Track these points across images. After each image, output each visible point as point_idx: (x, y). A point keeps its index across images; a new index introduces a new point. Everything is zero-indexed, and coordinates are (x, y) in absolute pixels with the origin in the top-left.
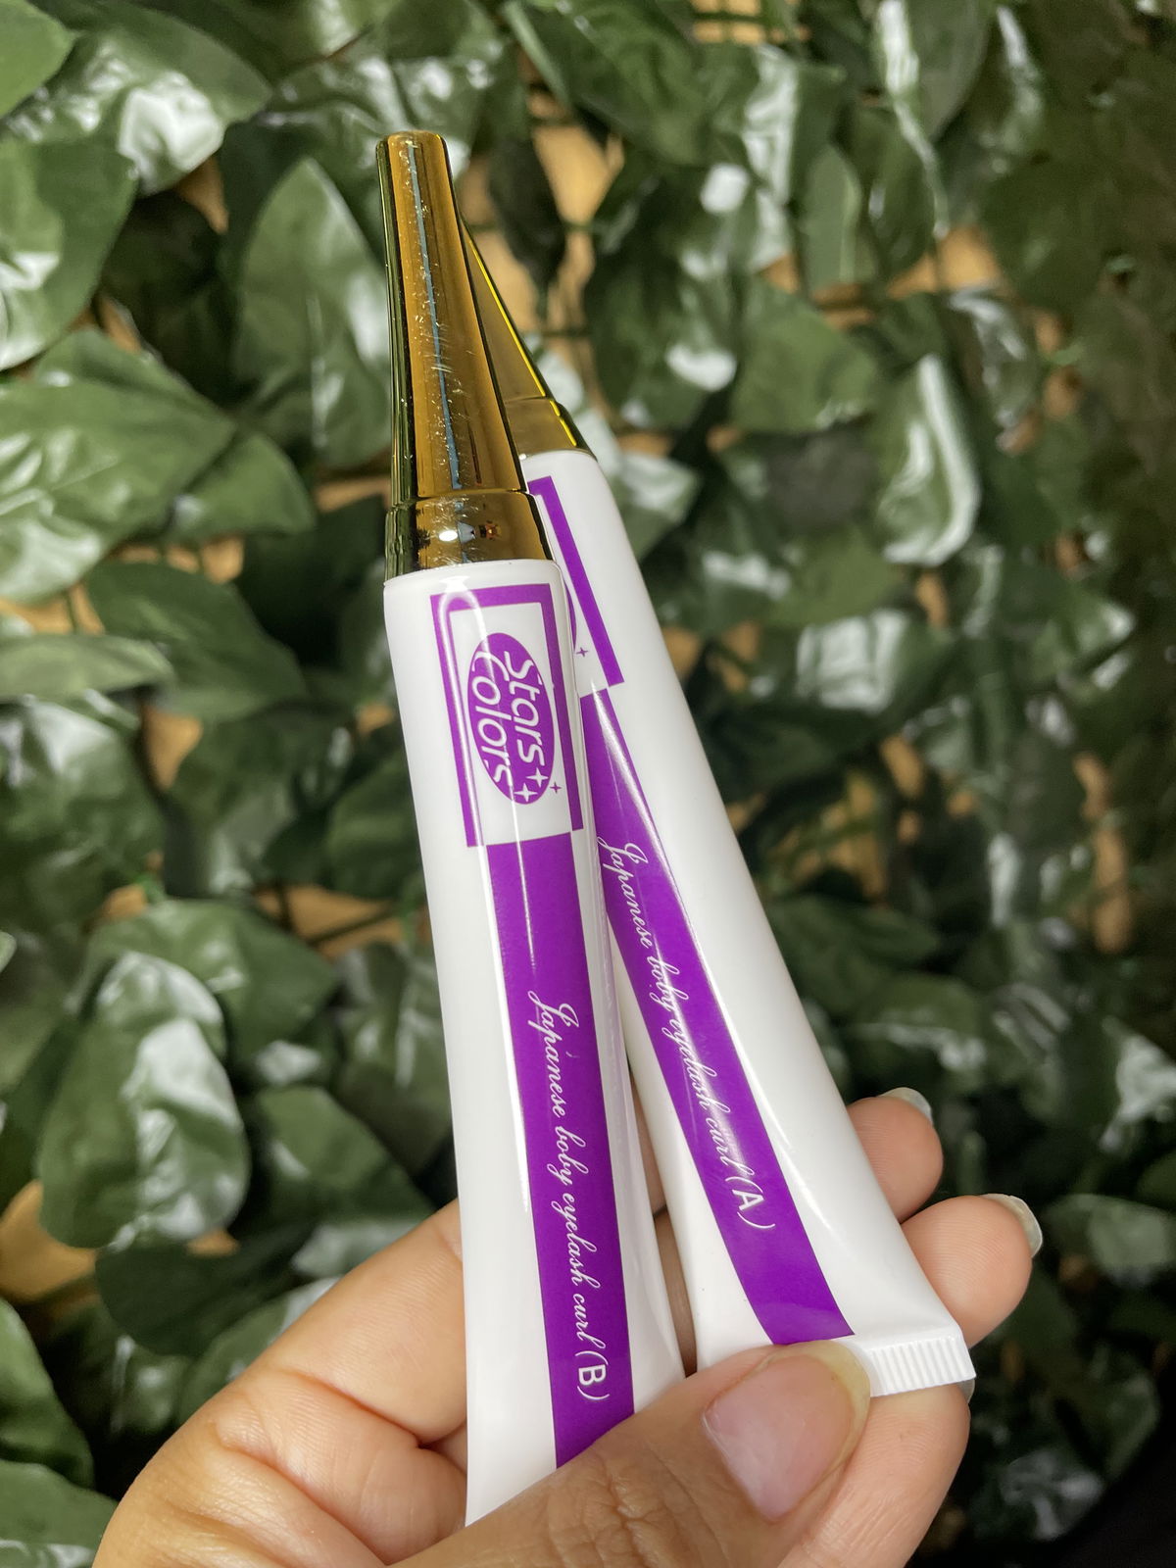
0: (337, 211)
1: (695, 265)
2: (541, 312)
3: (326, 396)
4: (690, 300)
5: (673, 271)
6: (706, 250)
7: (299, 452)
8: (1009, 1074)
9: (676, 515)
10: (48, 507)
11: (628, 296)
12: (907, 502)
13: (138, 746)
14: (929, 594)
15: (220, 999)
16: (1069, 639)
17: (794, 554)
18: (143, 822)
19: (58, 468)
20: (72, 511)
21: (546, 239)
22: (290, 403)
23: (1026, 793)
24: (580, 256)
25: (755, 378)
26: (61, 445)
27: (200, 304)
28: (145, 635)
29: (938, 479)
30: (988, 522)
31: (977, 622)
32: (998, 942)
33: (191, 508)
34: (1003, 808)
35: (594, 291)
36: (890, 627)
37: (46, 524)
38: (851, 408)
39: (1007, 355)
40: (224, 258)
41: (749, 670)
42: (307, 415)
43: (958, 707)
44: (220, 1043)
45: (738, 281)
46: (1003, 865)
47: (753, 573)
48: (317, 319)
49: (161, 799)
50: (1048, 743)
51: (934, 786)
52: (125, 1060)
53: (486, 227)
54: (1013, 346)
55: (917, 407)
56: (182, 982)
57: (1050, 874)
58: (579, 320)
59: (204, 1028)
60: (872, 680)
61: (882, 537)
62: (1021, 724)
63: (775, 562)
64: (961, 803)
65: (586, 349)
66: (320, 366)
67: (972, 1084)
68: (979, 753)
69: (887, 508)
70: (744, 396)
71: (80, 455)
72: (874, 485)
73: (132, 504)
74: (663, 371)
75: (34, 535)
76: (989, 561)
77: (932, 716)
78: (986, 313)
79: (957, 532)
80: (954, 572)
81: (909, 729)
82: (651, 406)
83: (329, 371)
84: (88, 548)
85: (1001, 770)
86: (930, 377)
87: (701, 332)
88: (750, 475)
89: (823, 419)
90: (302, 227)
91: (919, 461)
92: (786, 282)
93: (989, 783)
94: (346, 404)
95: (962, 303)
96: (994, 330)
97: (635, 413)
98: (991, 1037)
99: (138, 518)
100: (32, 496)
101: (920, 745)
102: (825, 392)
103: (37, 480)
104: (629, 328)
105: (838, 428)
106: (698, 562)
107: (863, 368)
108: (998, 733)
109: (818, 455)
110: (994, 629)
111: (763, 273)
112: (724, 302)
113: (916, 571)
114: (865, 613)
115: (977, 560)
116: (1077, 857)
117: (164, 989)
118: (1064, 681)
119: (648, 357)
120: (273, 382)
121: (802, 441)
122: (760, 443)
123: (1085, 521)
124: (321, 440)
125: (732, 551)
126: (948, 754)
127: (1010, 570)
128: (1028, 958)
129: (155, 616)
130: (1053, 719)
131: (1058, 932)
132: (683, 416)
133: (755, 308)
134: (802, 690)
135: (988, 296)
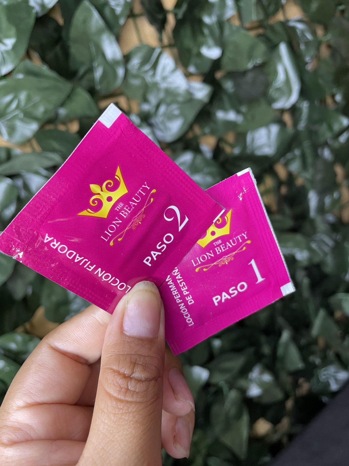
0: (96, 15)
1: (207, 20)
2: (161, 40)
3: (98, 73)
4: (206, 31)
5: (200, 22)
6: (210, 15)
7: (92, 91)
8: (316, 260)
9: (206, 100)
10: (21, 115)
11: (187, 32)
12: (278, 89)
14: (287, 118)
16: (330, 128)
17: (244, 109)
19: (23, 103)
20: (29, 116)
21: (160, 16)
22: (88, 77)
23: (319, 177)
24: (171, 20)
25: (228, 54)
26: (23, 96)
27: (58, 48)
28: (53, 150)
29: (287, 81)
30: (303, 93)
31: (302, 125)
32: (312, 222)
33: (63, 112)
34: (312, 182)
35: (176, 31)
36: (275, 129)
37: (22, 120)
38: (259, 61)
39: (307, 38)
40: (64, 34)
41: (232, 146)
42: (93, 80)
43: (297, 152)
45: (221, 24)
46: (313, 199)
47: (232, 116)
48: (93, 49)
50: (325, 161)
51: (291, 177)
53: (141, 15)
54: (309, 36)
55: (280, 58)
57: (328, 201)
58: (173, 42)
60: (270, 146)
61: (271, 101)
62: (317, 156)
63: (238, 112)
64: (300, 182)
65: (175, 50)
66: (95, 64)
67: (305, 263)
68: (304, 166)
69: (272, 92)
70: (225, 61)
71: (29, 98)
72: (268, 85)
73: (46, 112)
74: (199, 55)
75: (19, 124)
76: (305, 106)
77: (289, 156)
78: (300, 26)
79: (294, 97)
80: (294, 110)
81: (282, 161)
82: (197, 66)
83: (98, 66)
84: (34, 126)
85: (311, 170)
86: (283, 49)
87: (210, 41)
88: (229, 86)
89: (250, 65)
90: (85, 21)
91: (281, 76)
92: (236, 23)
93: (308, 175)
94: (104, 75)
95: (292, 24)
96: (303, 32)
97: (192, 69)
98: (310, 250)
99: (47, 116)
100: (17, 112)
101: (286, 165)
102: (250, 57)
103: (18, 107)
104: (188, 42)
105: (255, 67)
106: (214, 114)
107: (262, 48)
108: (310, 159)
109: (250, 77)
110: (307, 127)
111: (229, 20)
112: (217, 31)
113: (282, 111)
114: (266, 125)
115: (301, 105)
116: (336, 195)
118: (330, 142)
119: (194, 51)
120: (82, 71)
121: (245, 73)
122: (232, 75)
123: (334, 90)
124: (98, 87)
125: (225, 110)
126: (295, 167)
127: (311, 108)
128: (321, 226)
129: (56, 145)
130: (327, 154)
131: (331, 218)
132: (206, 68)
133: (227, 32)
134: (248, 151)
135: (300, 21)
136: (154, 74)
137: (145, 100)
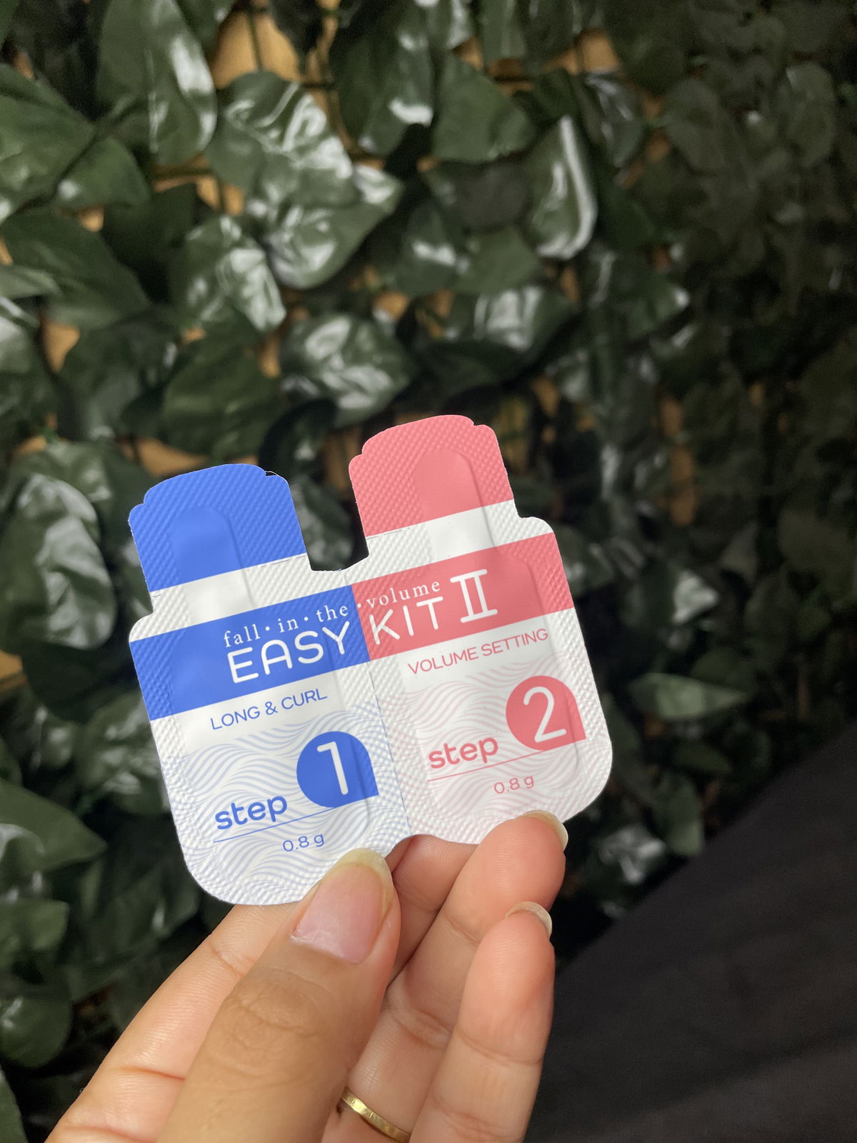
1: (407, 43)
2: (303, 68)
3: (157, 117)
4: (404, 66)
5: (395, 46)
6: (414, 35)
7: (141, 154)
9: (389, 209)
12: (550, 215)
13: (37, 338)
14: (569, 280)
15: (96, 506)
16: (651, 310)
17: (473, 246)
18: (42, 391)
21: (305, 18)
22: (132, 119)
23: (623, 413)
24: (330, 29)
25: (445, 123)
27: (73, 50)
28: (41, 266)
29: (571, 200)
30: (600, 229)
31: (597, 300)
32: (604, 511)
33: (69, 189)
34: (608, 423)
36: (533, 296)
38: (511, 147)
39: (622, 118)
40: (89, 20)
41: (443, 323)
42: (146, 128)
43: (582, 356)
44: (96, 533)
45: (437, 57)
46: (610, 462)
47: (445, 255)
48: (151, 65)
49: (54, 377)
50: (640, 383)
51: (566, 406)
52: (37, 542)
54: (626, 114)
55: (559, 151)
56: (71, 496)
59: (86, 524)
60: (522, 332)
61: (534, 240)
62: (623, 370)
63: (460, 250)
64: (586, 422)
65: (335, 96)
66: (153, 96)
68: (596, 388)
69: (536, 219)
70: (440, 135)
72: (530, 204)
73: (30, 180)
74: (387, 114)
76: (605, 262)
77: (565, 362)
78: (607, 89)
79: (584, 238)
80: (581, 263)
81: (550, 372)
82: (377, 138)
83: (158, 100)
84: (3, 209)
85: (609, 399)
86: (566, 130)
87: (411, 89)
88: (445, 190)
89: (492, 154)
91: (560, 188)
92: (473, 59)
94: (171, 123)
95: (592, 82)
96: (612, 100)
97: (367, 143)
98: (589, 561)
99: (33, 191)
102: (494, 136)
104: (362, 83)
105: (502, 160)
106: (409, 246)
107: (519, 120)
108: (607, 375)
109: (492, 180)
110: (608, 305)
111: (456, 50)
112: (426, 71)
113: (558, 264)
114: (519, 287)
115: (594, 257)
116: (658, 460)
117: (59, 499)
118: (654, 343)
119: (376, 105)
120: (120, 106)
121: (480, 169)
122: (452, 169)
123: (670, 236)
124: (154, 147)
125: (434, 243)
126: (575, 387)
127: (617, 268)
128: (622, 520)
129: (48, 254)
130: (646, 369)
131: (646, 508)
133: (449, 77)
134: (477, 336)
135: (609, 78)
136: (281, 139)
137: (257, 192)
